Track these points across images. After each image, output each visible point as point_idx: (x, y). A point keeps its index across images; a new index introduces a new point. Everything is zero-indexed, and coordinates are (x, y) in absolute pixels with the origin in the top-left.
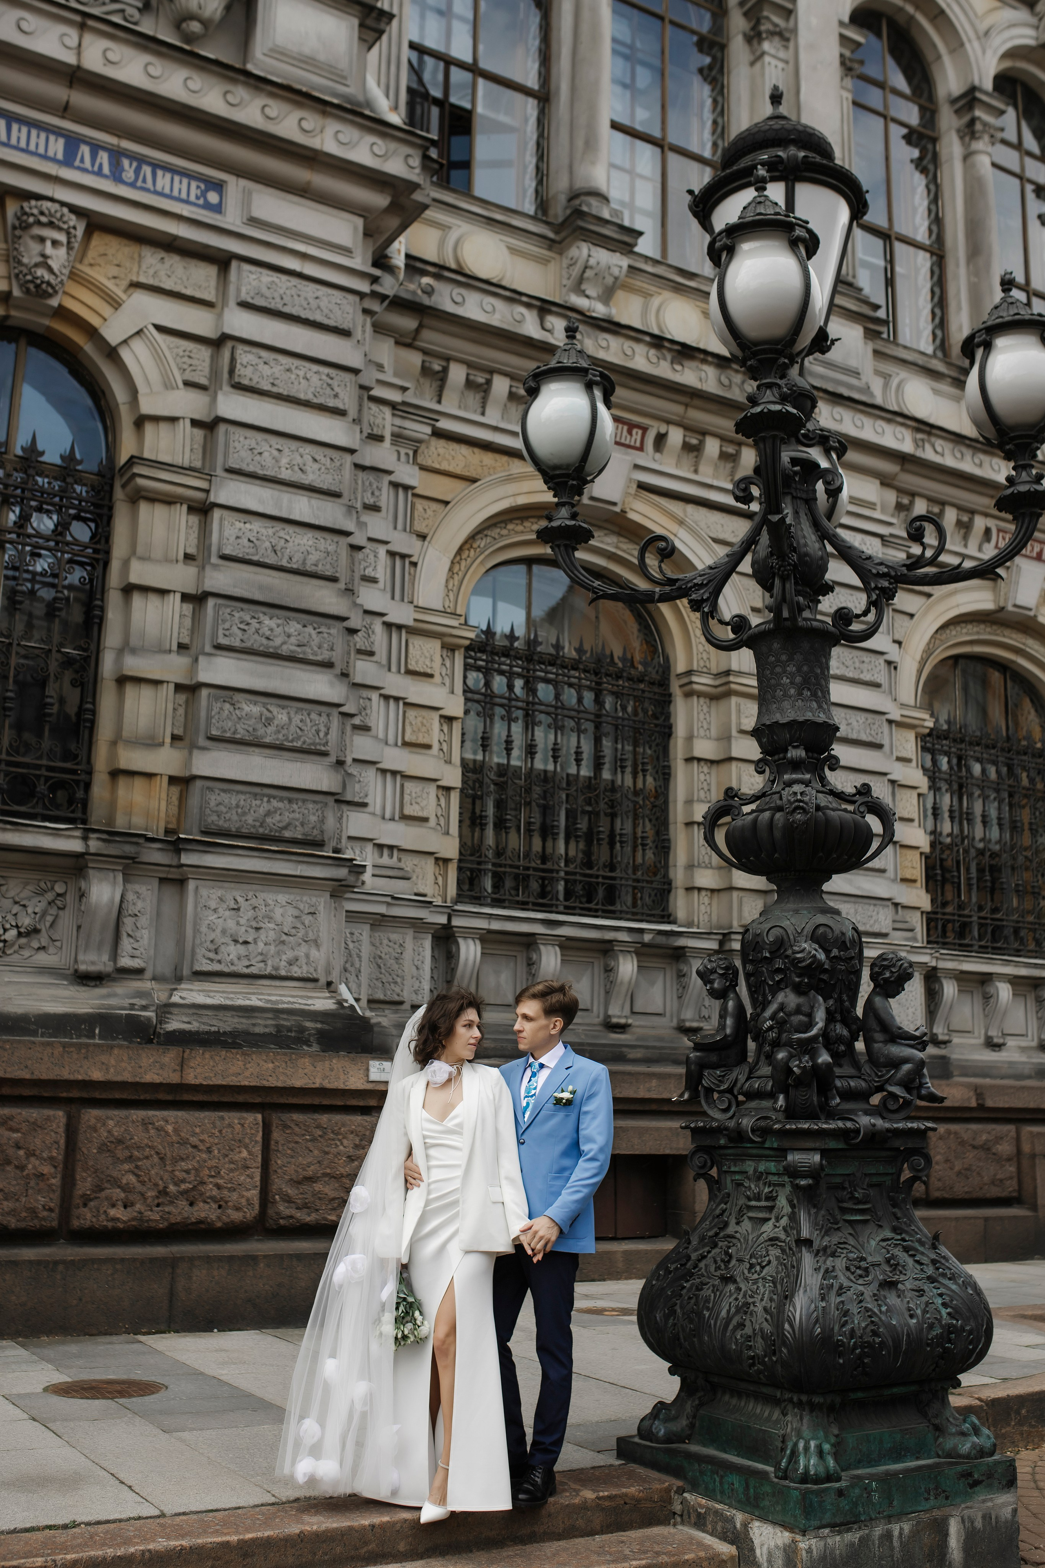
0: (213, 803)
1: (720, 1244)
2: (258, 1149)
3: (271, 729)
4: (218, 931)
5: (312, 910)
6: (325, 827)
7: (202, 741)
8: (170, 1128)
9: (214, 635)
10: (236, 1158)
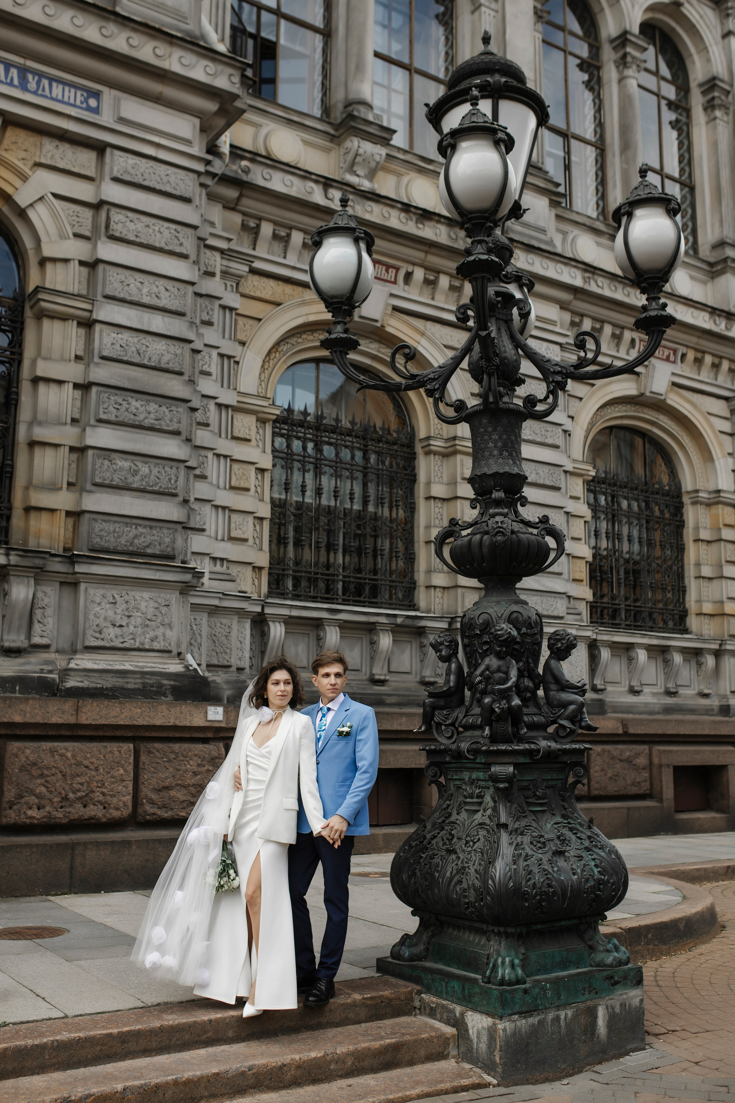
0: (97, 530)
1: (446, 828)
2: (130, 768)
3: (137, 478)
4: (102, 618)
5: (167, 603)
6: (175, 546)
7: (89, 487)
8: (69, 755)
9: (97, 412)
10: (116, 774)
